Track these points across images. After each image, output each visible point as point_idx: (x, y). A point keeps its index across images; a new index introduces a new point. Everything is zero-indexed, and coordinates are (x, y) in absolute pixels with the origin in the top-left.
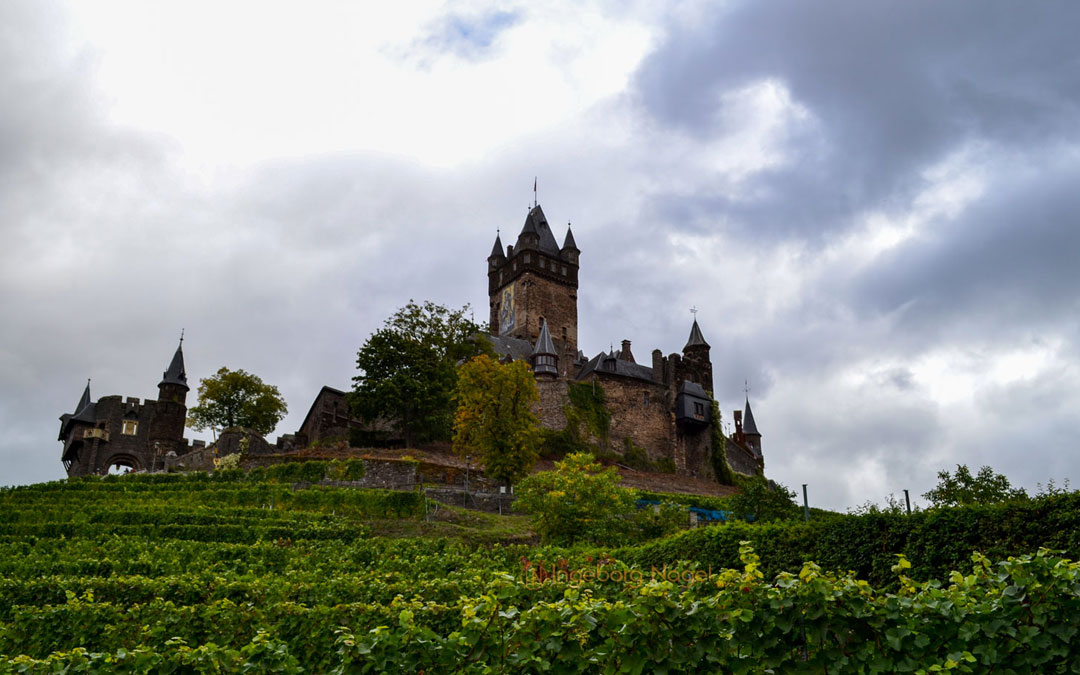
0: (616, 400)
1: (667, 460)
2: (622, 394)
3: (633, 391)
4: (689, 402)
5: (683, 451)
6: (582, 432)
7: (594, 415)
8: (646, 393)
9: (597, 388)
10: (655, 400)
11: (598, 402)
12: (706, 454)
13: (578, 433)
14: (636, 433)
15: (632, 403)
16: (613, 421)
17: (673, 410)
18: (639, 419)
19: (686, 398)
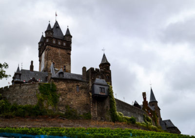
0: (62, 90)
1: (88, 113)
2: (65, 87)
3: (71, 85)
4: (97, 87)
5: (96, 109)
6: (45, 105)
7: (51, 97)
8: (78, 85)
9: (53, 85)
10: (82, 88)
11: (53, 91)
12: (107, 110)
13: (43, 105)
14: (72, 103)
15: (70, 90)
16: (61, 99)
17: (90, 92)
18: (74, 97)
19: (95, 86)
